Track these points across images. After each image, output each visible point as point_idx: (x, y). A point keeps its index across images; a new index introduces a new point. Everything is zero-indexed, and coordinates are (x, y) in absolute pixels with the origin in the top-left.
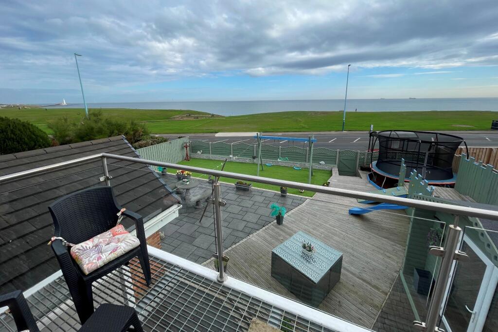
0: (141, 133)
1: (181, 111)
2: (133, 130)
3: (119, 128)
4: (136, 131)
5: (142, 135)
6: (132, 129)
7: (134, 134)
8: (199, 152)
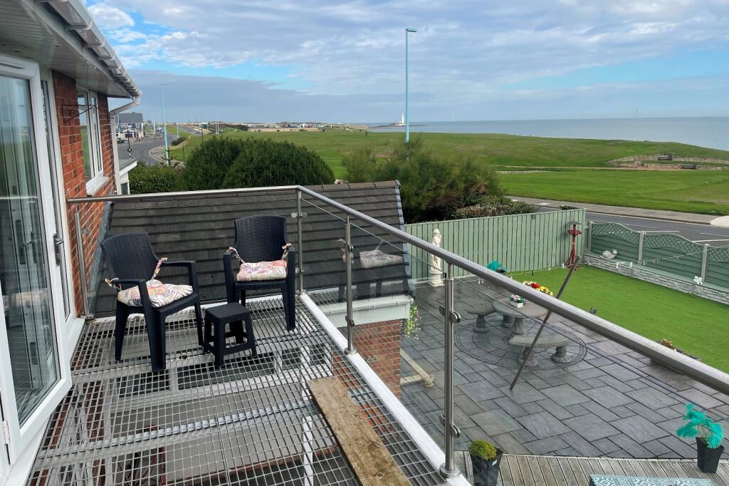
0: (483, 189)
1: (646, 146)
2: (465, 182)
3: (440, 173)
4: (471, 183)
5: (483, 194)
6: (463, 178)
7: (466, 190)
8: (607, 253)
